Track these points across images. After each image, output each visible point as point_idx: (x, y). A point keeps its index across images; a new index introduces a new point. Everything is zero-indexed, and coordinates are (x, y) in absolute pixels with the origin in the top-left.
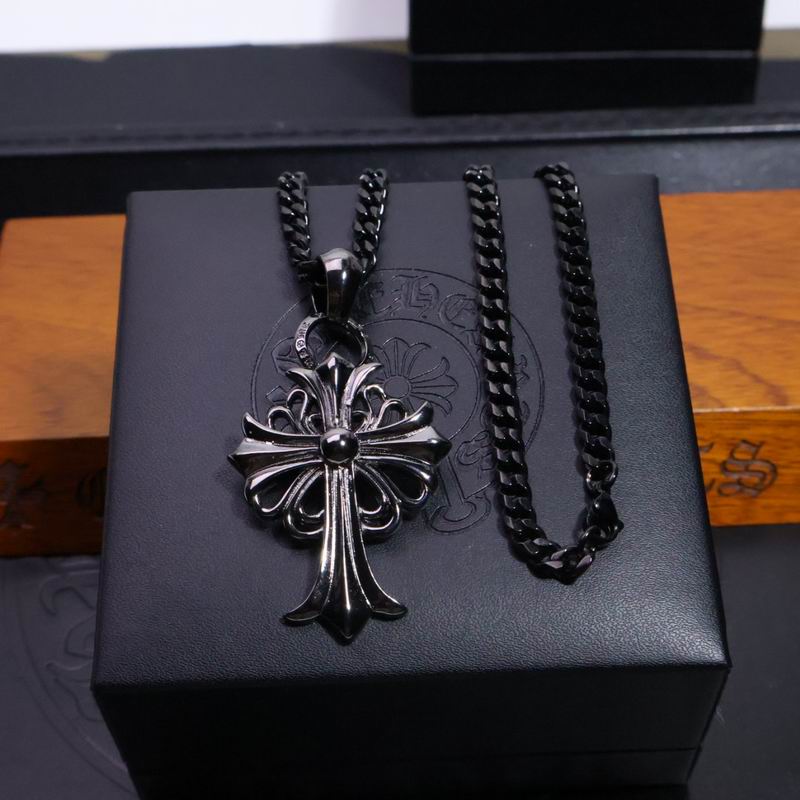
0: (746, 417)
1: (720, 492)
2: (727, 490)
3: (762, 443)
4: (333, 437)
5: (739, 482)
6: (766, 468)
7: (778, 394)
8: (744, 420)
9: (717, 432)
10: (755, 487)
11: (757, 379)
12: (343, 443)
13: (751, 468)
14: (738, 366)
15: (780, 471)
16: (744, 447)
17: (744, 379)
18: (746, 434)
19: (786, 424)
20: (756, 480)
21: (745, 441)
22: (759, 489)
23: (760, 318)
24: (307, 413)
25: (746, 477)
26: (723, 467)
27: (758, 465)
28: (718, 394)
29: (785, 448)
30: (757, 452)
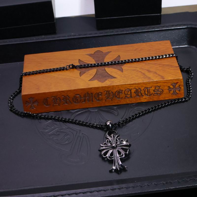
0: (158, 82)
1: (154, 95)
2: (155, 95)
3: (160, 86)
4: (114, 145)
5: (157, 93)
6: (161, 90)
7: (163, 77)
8: (157, 82)
9: (152, 85)
10: (159, 94)
11: (159, 75)
12: (115, 146)
13: (159, 91)
14: (156, 73)
15: (164, 91)
16: (157, 87)
17: (157, 75)
18: (157, 85)
19: (165, 83)
20: (160, 93)
21: (157, 86)
22: (160, 94)
23: (159, 64)
24: (109, 143)
25: (158, 92)
26: (154, 91)
27: (160, 90)
28: (152, 78)
29: (165, 87)
30: (160, 88)
